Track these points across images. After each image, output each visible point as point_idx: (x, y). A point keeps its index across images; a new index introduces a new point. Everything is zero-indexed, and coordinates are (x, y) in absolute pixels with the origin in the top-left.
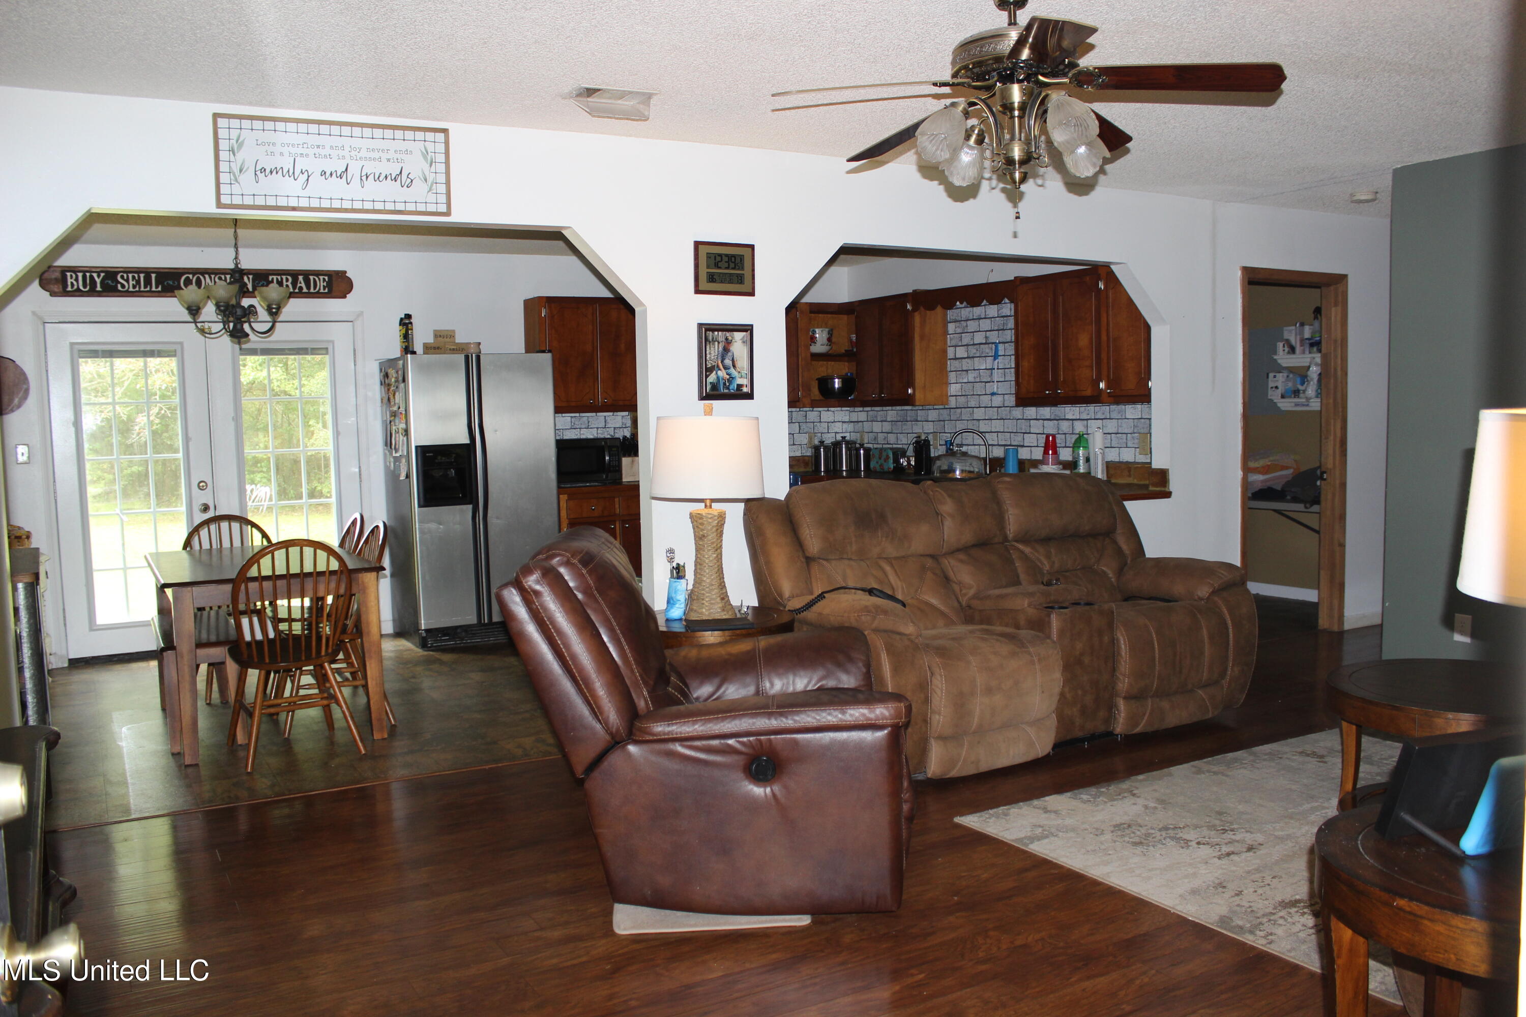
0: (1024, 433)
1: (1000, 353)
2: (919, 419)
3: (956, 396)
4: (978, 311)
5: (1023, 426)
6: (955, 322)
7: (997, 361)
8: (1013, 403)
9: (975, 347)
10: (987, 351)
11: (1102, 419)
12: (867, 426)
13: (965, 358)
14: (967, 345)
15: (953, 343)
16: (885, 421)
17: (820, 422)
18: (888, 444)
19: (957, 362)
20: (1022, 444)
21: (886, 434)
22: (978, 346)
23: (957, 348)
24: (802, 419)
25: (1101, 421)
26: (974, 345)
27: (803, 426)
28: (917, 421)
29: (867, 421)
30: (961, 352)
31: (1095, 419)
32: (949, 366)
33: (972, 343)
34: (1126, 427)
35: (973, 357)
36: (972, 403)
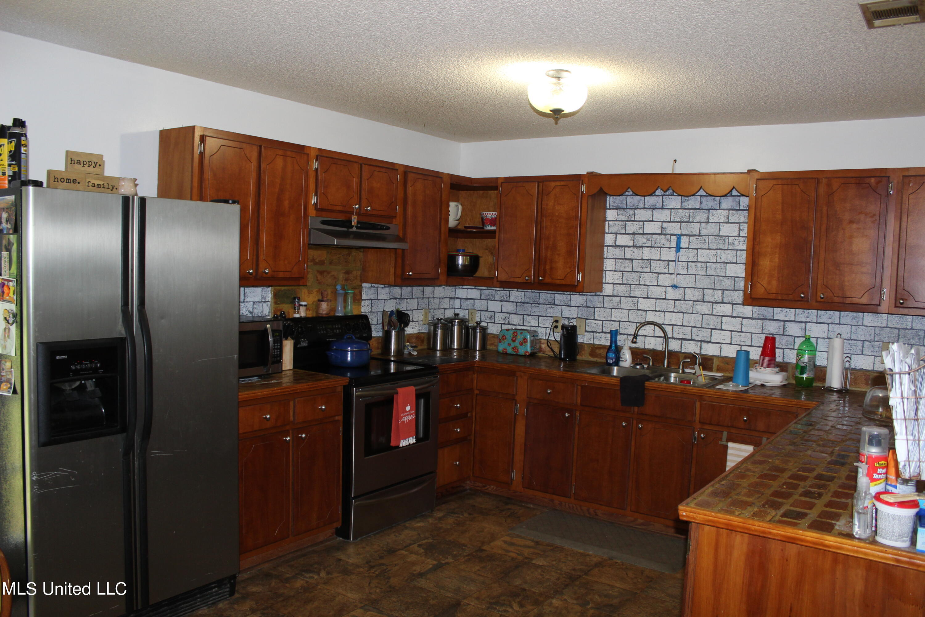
0: (712, 329)
1: (682, 245)
2: (557, 302)
3: (613, 284)
4: (650, 201)
5: (713, 322)
6: (617, 209)
7: (678, 254)
8: (740, 300)
9: (645, 236)
10: (663, 241)
11: (828, 324)
12: (480, 304)
13: (629, 247)
14: (634, 234)
15: (613, 230)
16: (506, 301)
17: (434, 298)
18: (509, 324)
19: (618, 249)
20: (708, 339)
21: (507, 315)
22: (649, 236)
23: (618, 236)
24: (419, 295)
25: (826, 326)
26: (643, 234)
27: (421, 301)
28: (554, 304)
29: (481, 299)
30: (622, 240)
31: (817, 323)
32: (605, 253)
33: (641, 231)
34: (861, 334)
35: (642, 247)
36: (637, 292)
